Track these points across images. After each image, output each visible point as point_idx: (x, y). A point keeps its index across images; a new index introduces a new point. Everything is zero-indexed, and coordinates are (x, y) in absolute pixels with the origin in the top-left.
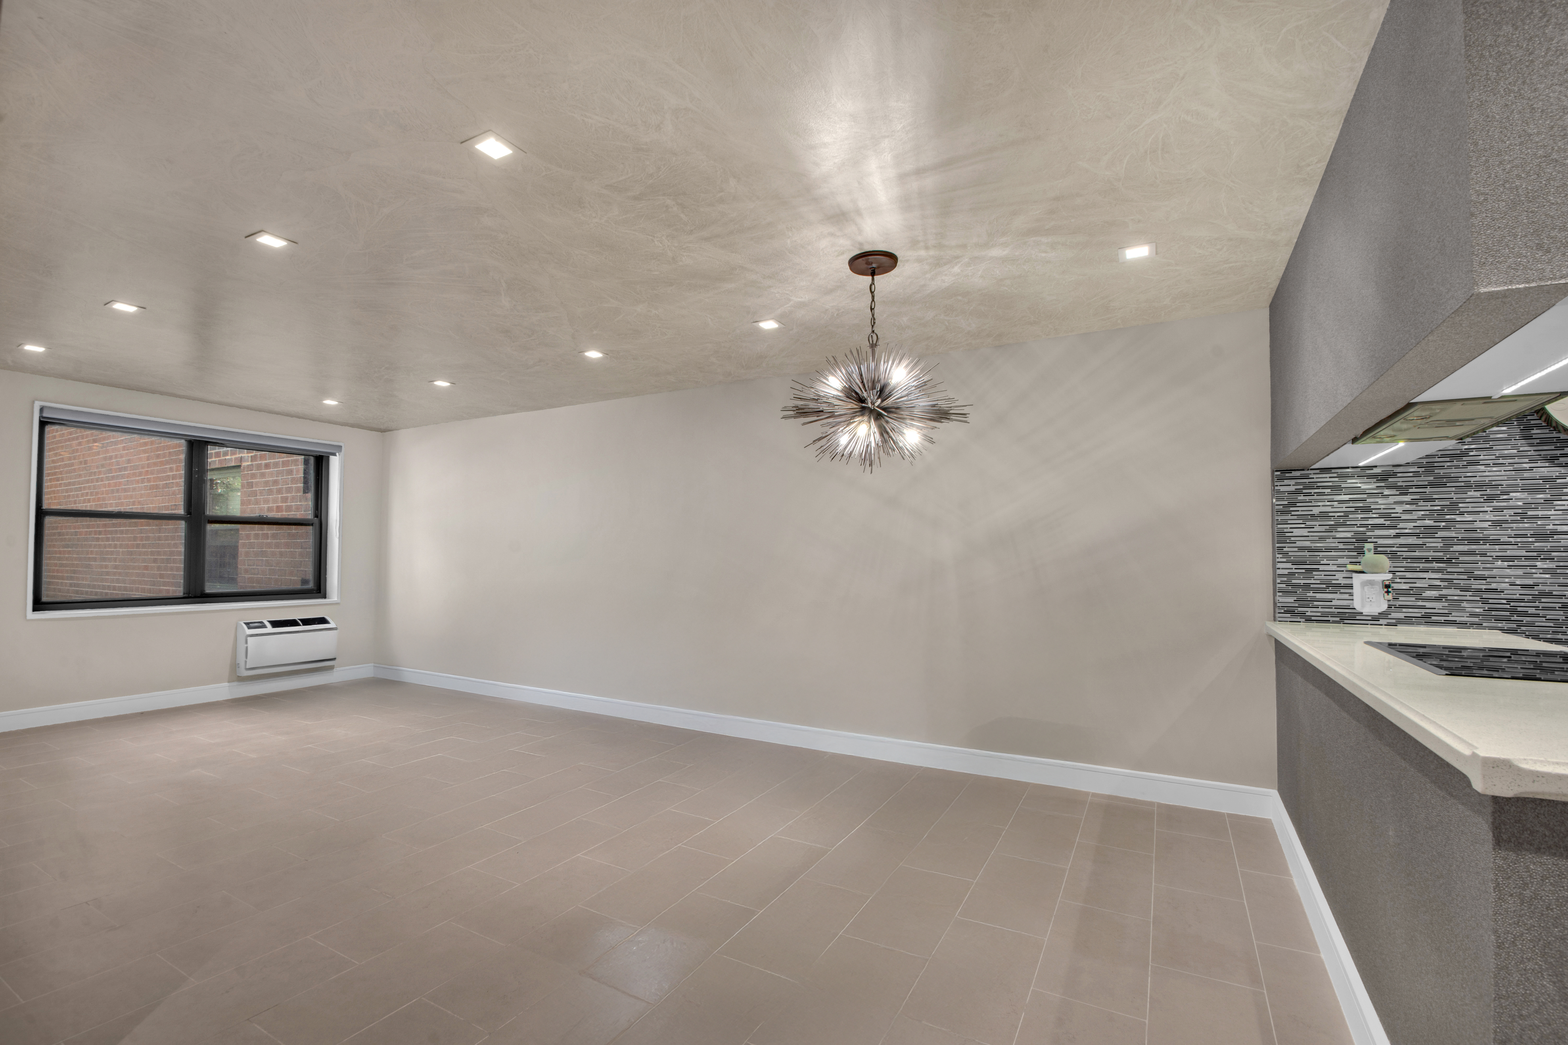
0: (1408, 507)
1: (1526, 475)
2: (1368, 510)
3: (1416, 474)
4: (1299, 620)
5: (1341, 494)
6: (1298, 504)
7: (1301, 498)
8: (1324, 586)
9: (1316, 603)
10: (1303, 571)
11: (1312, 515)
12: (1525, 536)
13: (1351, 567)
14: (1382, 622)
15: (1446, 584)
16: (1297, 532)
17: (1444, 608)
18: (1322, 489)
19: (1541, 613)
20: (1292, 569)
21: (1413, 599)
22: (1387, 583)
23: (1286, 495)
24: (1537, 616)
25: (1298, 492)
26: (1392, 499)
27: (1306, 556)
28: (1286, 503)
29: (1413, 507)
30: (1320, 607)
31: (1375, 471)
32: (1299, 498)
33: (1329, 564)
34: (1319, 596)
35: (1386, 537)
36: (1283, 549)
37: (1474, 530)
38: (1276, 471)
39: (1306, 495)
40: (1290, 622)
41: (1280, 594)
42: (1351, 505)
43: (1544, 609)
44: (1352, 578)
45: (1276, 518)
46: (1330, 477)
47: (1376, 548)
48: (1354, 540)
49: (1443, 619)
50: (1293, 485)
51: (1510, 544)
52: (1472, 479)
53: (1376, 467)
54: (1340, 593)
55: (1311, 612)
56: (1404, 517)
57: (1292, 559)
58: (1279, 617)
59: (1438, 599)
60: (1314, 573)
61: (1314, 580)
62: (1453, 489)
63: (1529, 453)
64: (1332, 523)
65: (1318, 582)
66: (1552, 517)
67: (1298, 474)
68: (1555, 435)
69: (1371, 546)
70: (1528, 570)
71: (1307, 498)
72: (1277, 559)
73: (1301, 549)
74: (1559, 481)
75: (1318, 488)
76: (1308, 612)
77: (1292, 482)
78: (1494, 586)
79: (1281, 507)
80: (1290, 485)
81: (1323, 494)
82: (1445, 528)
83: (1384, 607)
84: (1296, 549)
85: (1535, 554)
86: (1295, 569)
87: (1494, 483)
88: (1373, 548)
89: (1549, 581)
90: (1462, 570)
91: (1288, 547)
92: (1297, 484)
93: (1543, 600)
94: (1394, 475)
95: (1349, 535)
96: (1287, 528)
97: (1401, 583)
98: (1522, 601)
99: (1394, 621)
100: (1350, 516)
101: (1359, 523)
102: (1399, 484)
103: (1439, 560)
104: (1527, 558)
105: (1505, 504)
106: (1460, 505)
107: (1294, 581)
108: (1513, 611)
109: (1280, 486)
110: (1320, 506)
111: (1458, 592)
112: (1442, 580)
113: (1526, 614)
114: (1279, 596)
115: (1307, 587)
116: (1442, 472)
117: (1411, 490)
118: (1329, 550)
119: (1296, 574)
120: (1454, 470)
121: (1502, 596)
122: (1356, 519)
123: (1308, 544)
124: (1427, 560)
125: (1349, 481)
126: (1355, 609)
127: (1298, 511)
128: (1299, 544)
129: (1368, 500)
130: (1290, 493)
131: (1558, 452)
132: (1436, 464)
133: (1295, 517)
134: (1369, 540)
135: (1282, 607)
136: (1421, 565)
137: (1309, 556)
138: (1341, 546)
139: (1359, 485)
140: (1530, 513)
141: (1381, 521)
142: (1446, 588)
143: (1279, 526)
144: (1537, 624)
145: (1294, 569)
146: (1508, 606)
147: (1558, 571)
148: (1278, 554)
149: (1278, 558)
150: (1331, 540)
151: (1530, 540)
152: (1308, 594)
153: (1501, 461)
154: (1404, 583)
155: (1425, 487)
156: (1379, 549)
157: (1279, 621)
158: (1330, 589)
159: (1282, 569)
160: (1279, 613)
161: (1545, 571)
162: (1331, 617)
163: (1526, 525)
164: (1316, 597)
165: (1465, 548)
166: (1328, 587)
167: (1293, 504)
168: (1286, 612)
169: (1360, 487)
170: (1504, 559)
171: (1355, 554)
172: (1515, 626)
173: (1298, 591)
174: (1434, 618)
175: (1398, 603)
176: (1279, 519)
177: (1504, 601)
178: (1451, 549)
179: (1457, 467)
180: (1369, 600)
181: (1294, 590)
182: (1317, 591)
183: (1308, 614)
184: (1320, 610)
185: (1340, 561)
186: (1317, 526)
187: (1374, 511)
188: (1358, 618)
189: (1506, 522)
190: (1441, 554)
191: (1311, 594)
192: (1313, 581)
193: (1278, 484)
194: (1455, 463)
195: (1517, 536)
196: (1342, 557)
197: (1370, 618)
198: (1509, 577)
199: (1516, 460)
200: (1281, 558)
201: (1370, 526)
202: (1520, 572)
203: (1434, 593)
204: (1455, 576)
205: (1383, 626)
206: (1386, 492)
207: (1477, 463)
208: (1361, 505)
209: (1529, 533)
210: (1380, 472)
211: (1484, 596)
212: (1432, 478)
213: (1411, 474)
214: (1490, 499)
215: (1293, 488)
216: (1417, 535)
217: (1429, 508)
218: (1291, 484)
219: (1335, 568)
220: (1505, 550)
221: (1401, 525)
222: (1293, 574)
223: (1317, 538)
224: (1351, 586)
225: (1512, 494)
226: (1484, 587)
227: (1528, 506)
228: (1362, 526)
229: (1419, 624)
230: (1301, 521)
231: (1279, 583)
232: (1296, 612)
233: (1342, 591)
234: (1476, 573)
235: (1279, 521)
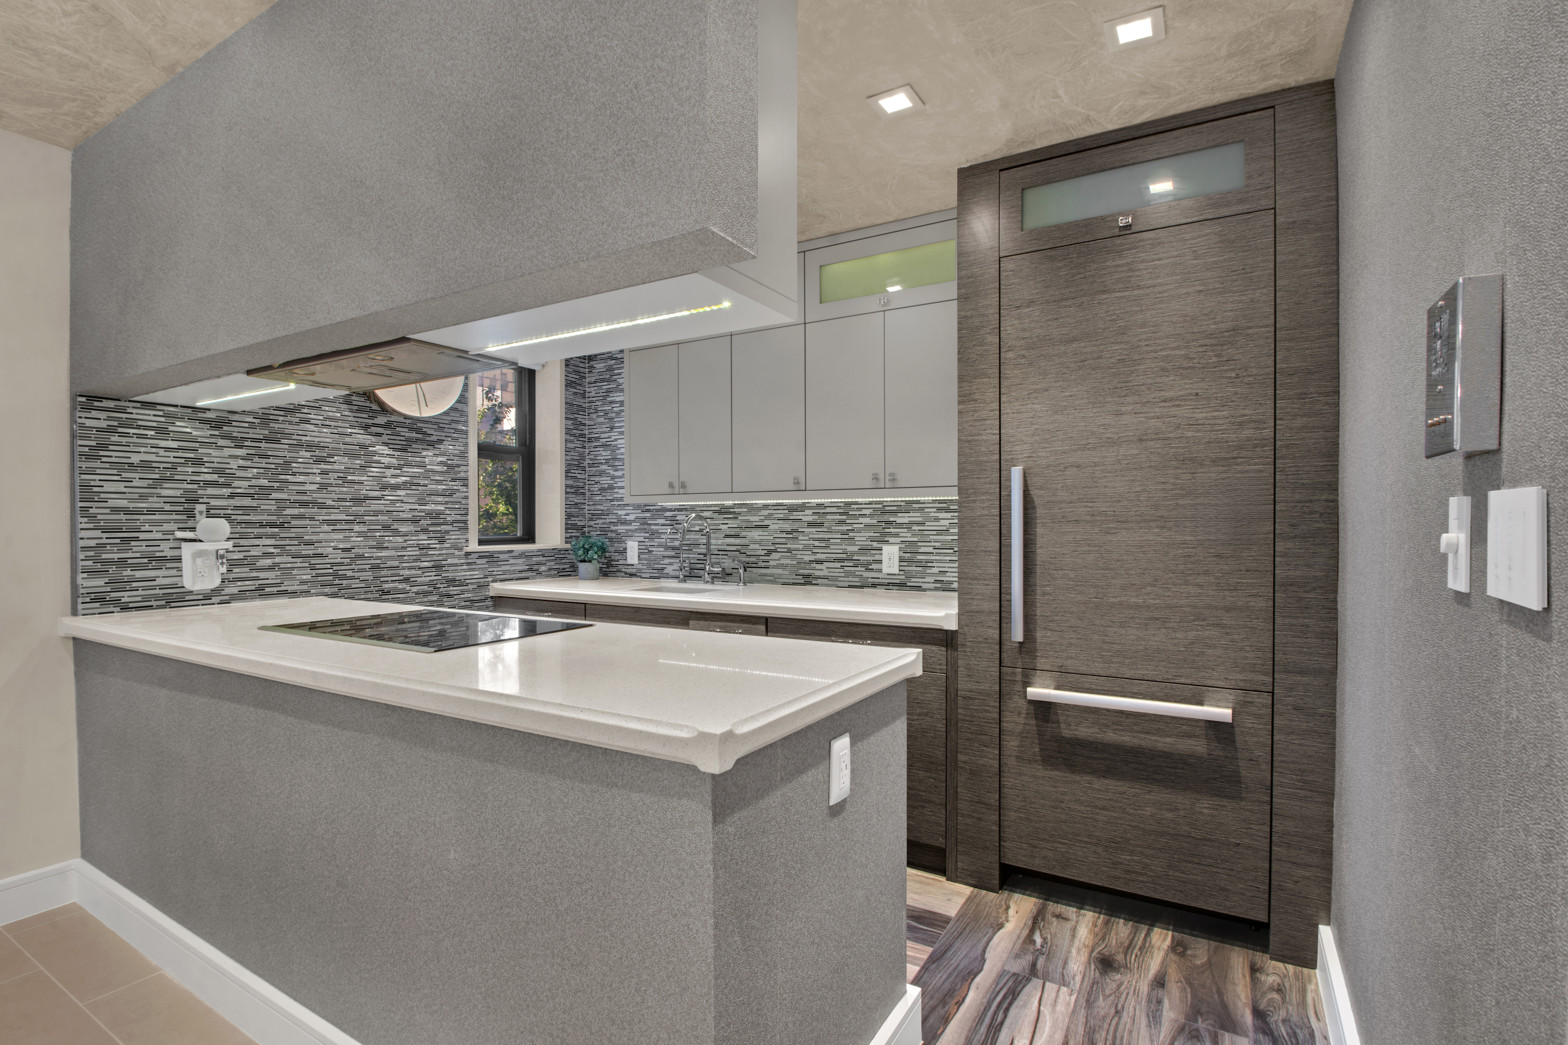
0: (241, 462)
1: (348, 439)
2: (199, 462)
3: (252, 425)
4: (112, 609)
5: (168, 440)
6: (111, 448)
7: (115, 438)
8: (146, 560)
9: (134, 584)
10: (118, 541)
11: (131, 465)
12: (344, 500)
13: (180, 534)
14: (215, 600)
15: (278, 550)
16: (108, 486)
17: (277, 577)
18: (144, 429)
19: (356, 575)
20: (102, 538)
21: (247, 569)
22: (221, 552)
23: (94, 432)
24: (353, 578)
25: (111, 430)
26: (227, 452)
27: (122, 520)
28: (94, 443)
29: (248, 463)
30: (140, 589)
31: (209, 415)
32: (113, 439)
33: (152, 531)
34: (139, 574)
35: (217, 497)
36: (88, 511)
37: (304, 493)
38: (80, 396)
39: (123, 435)
40: (99, 614)
41: (85, 575)
42: (180, 454)
43: (360, 571)
44: (180, 548)
45: (79, 464)
46: (154, 415)
47: (208, 510)
48: (183, 500)
49: (275, 589)
50: (104, 419)
51: (333, 507)
52: (304, 438)
53: (209, 410)
54: (166, 568)
55: (128, 597)
56: (240, 474)
57: (102, 524)
58: (83, 609)
59: (271, 568)
60: (133, 543)
61: (132, 552)
62: (287, 447)
63: (350, 419)
64: (157, 476)
65: (138, 555)
66: (365, 483)
67: (111, 404)
68: (368, 404)
69: (203, 507)
70: (347, 534)
71: (124, 440)
72: (80, 525)
73: (115, 510)
74: (370, 449)
75: (139, 427)
76: (124, 597)
77: (103, 415)
78: (320, 551)
79: (86, 449)
80: (100, 419)
81: (145, 437)
82: (279, 490)
83: (217, 582)
84: (108, 511)
85: (352, 518)
86: (106, 538)
87: (322, 444)
88: (205, 510)
89: (362, 544)
90: (294, 535)
91: (96, 508)
92: (109, 418)
93: (358, 562)
94: (229, 423)
95: (178, 493)
96: (95, 480)
97: (235, 552)
98: (342, 564)
99: (227, 598)
100: (179, 469)
101: (189, 478)
102: (235, 434)
103: (272, 525)
104: (348, 522)
105: (330, 467)
106: (294, 465)
107: (104, 556)
108: (335, 575)
109: (85, 418)
110: (140, 452)
111: (290, 559)
112: (275, 546)
113: (345, 577)
114: (83, 578)
115: (122, 563)
116: (277, 426)
117: (246, 444)
118: (151, 512)
119: (108, 546)
120: (287, 426)
121: (327, 561)
122: (186, 473)
123: (124, 503)
124: (262, 525)
125: (178, 424)
126: (183, 587)
127: (111, 457)
128: (111, 503)
129: (200, 451)
130: (99, 430)
131: (371, 421)
132: (271, 417)
133: (107, 465)
134: (201, 500)
135: (87, 593)
136: (256, 531)
137: (126, 520)
138: (168, 507)
139: (188, 430)
140: (349, 478)
141: (215, 477)
142: (279, 555)
143: (83, 477)
144: (354, 586)
145: (104, 539)
146: (331, 571)
147: (369, 534)
148: (82, 517)
149: (81, 523)
150: (155, 499)
151: (348, 504)
152: (125, 573)
153: (327, 423)
154: (238, 552)
155: (259, 440)
156: (212, 512)
157: (83, 615)
158: (154, 564)
159: (88, 539)
160: (83, 603)
161: (360, 534)
162: (155, 600)
163: (345, 489)
164: (134, 575)
165: (296, 511)
166: (150, 562)
167: (104, 447)
168: (93, 601)
169: (191, 433)
170: (329, 522)
171: (185, 517)
172: (336, 590)
173: (110, 570)
174: (267, 590)
175: (231, 576)
176: (84, 466)
177: (329, 566)
178: (285, 513)
179: (291, 423)
180: (200, 575)
181: (105, 568)
182: (136, 567)
183: (123, 600)
184: (140, 592)
185: (166, 527)
186: (137, 480)
187: (207, 465)
188: (187, 598)
189: (331, 485)
190: (275, 518)
191: (128, 572)
192: (130, 555)
193: (83, 415)
194: (289, 418)
195: (340, 500)
196: (168, 521)
197: (201, 597)
198: (332, 541)
199: (340, 424)
200: (85, 523)
201: (202, 483)
202: (340, 536)
203: (268, 562)
204: (287, 542)
205: (216, 606)
206: (221, 442)
207: (307, 421)
208: (192, 456)
209: (349, 497)
210: (214, 417)
211: (313, 562)
212: (267, 432)
213: (246, 425)
214: (319, 460)
215: (103, 424)
216: (251, 496)
217: (264, 465)
218: (102, 418)
219: (159, 536)
220: (329, 514)
221: (236, 483)
222: (104, 545)
223: (136, 496)
224: (179, 559)
225: (336, 458)
226: (311, 552)
227: (348, 470)
228: (193, 482)
229: (253, 598)
230: (115, 472)
231: (82, 560)
232: (108, 599)
233: (169, 565)
234: (306, 537)
235: (84, 469)
